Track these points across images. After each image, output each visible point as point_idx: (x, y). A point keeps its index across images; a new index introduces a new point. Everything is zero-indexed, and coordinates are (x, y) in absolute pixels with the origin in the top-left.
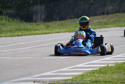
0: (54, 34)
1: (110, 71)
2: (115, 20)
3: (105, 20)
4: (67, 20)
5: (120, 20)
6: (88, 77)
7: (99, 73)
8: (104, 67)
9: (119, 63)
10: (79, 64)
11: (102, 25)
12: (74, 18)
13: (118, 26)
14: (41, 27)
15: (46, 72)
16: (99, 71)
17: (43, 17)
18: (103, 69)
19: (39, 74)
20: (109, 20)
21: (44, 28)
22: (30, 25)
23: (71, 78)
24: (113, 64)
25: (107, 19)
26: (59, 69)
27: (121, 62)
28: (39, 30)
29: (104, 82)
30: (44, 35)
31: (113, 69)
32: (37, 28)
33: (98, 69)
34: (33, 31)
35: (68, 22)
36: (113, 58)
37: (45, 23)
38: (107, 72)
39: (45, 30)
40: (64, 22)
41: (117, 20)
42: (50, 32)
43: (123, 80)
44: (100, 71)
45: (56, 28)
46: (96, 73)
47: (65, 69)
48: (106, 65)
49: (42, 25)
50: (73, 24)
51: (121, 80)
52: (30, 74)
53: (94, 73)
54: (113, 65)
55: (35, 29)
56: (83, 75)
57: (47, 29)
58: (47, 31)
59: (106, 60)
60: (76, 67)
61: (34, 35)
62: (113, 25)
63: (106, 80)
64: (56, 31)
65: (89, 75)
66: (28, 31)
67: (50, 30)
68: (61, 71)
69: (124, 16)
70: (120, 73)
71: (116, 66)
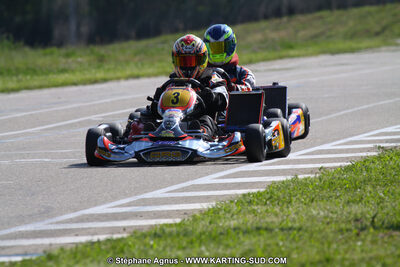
0: (123, 83)
1: (302, 194)
3: (283, 33)
4: (162, 38)
5: (333, 32)
6: (233, 215)
7: (265, 204)
8: (283, 182)
9: (331, 168)
10: (201, 176)
11: (275, 49)
12: (185, 30)
13: (324, 52)
14: (77, 62)
15: (96, 205)
16: (268, 196)
17: (85, 29)
18: (278, 188)
19: (75, 210)
21: (90, 65)
22: (45, 55)
23: (178, 220)
24: (312, 171)
25: (291, 31)
26: (141, 194)
27: (338, 164)
28: (73, 71)
29: (282, 229)
30: (89, 87)
31: (311, 187)
32: (67, 66)
33: (262, 190)
34: (55, 76)
35: (165, 42)
36: (313, 153)
37: (91, 47)
38: (294, 199)
39: (94, 71)
40: (152, 42)
41: (322, 33)
42: (107, 76)
44: (271, 197)
45: (127, 62)
46: (257, 204)
47: (159, 193)
48: (289, 178)
49: (81, 56)
51: (337, 222)
52: (47, 213)
53: (250, 203)
54: (313, 176)
55: (61, 67)
56: (215, 211)
57: (98, 67)
58: (100, 75)
60: (193, 185)
61: (56, 86)
62: (310, 50)
63: (290, 224)
64: (128, 72)
65: (235, 208)
66: (37, 74)
67: (109, 70)
68: (144, 200)
69: (344, 18)
70: (333, 199)
71: (320, 178)
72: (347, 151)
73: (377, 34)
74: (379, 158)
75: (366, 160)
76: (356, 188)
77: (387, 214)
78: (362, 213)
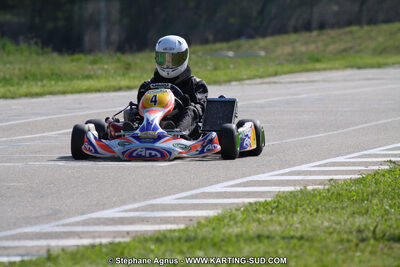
1: (308, 205)
2: (342, 46)
3: (312, 47)
5: (362, 47)
6: (236, 223)
7: (271, 213)
8: (291, 193)
9: (341, 180)
10: (212, 185)
11: (301, 62)
12: (215, 41)
13: (351, 67)
14: (103, 69)
16: (274, 205)
17: (115, 37)
18: (286, 198)
19: (83, 214)
20: (327, 45)
21: (115, 72)
22: (72, 61)
23: (182, 226)
24: (322, 183)
25: (320, 44)
26: (149, 199)
27: (349, 177)
28: (98, 78)
29: (283, 238)
30: (112, 94)
31: (318, 198)
32: (92, 73)
33: (269, 199)
34: (79, 82)
36: (325, 165)
37: (119, 55)
38: (300, 209)
39: (119, 78)
41: (351, 48)
42: (131, 84)
43: (345, 232)
44: (277, 207)
46: (263, 213)
47: (168, 200)
48: (298, 188)
49: (107, 63)
50: (208, 58)
51: (339, 233)
52: (54, 215)
53: (256, 211)
54: (321, 187)
55: (86, 73)
56: (219, 219)
57: (124, 75)
58: (124, 82)
59: (299, 173)
60: (203, 193)
61: (79, 92)
62: (337, 64)
63: (292, 233)
65: (240, 217)
66: (62, 80)
67: (134, 77)
68: (152, 205)
69: (373, 34)
70: (339, 210)
71: (328, 190)
72: (359, 164)
74: (389, 171)
75: (376, 173)
76: (363, 201)
77: (390, 227)
78: (365, 225)
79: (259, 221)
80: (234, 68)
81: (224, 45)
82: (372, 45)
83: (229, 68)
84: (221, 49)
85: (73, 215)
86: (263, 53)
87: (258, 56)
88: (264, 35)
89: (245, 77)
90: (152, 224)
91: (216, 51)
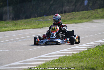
0: (21, 30)
1: (68, 60)
2: (71, 17)
3: (63, 18)
4: (32, 19)
5: (76, 17)
7: (58, 62)
8: (63, 57)
9: (75, 53)
10: (41, 55)
12: (37, 17)
13: (74, 23)
14: (9, 25)
15: (14, 62)
16: (59, 60)
17: (11, 16)
18: (61, 58)
19: (9, 64)
20: (66, 17)
22: (1, 23)
23: (35, 67)
25: (65, 17)
26: (26, 59)
27: (77, 52)
28: (8, 27)
30: (12, 32)
31: (70, 58)
32: (7, 26)
33: (57, 59)
34: (4, 28)
35: (32, 20)
36: (70, 49)
37: (13, 21)
38: (65, 61)
39: (14, 27)
40: (29, 20)
41: (73, 18)
42: (17, 29)
44: (60, 61)
45: (22, 25)
46: (56, 62)
47: (31, 59)
48: (64, 56)
49: (10, 23)
50: (36, 21)
51: (77, 67)
52: (1, 64)
53: (54, 62)
54: (70, 55)
55: (5, 26)
56: (45, 64)
57: (15, 26)
58: (15, 28)
59: (64, 52)
60: (39, 57)
61: (4, 31)
62: (70, 22)
64: (23, 28)
65: (50, 64)
67: (17, 27)
68: (26, 61)
69: (79, 14)
70: (76, 61)
71: (72, 56)
72: (79, 49)
73: (87, 18)
74: (88, 50)
75: (84, 51)
76: (82, 58)
77: (90, 65)
78: (83, 65)
79: (55, 65)
80: (43, 24)
81: (40, 18)
82: (78, 17)
83: (42, 24)
84: (39, 19)
85: (6, 64)
86: (50, 20)
87: (49, 20)
88: (50, 15)
89: (46, 26)
90: (27, 66)
91: (38, 19)
